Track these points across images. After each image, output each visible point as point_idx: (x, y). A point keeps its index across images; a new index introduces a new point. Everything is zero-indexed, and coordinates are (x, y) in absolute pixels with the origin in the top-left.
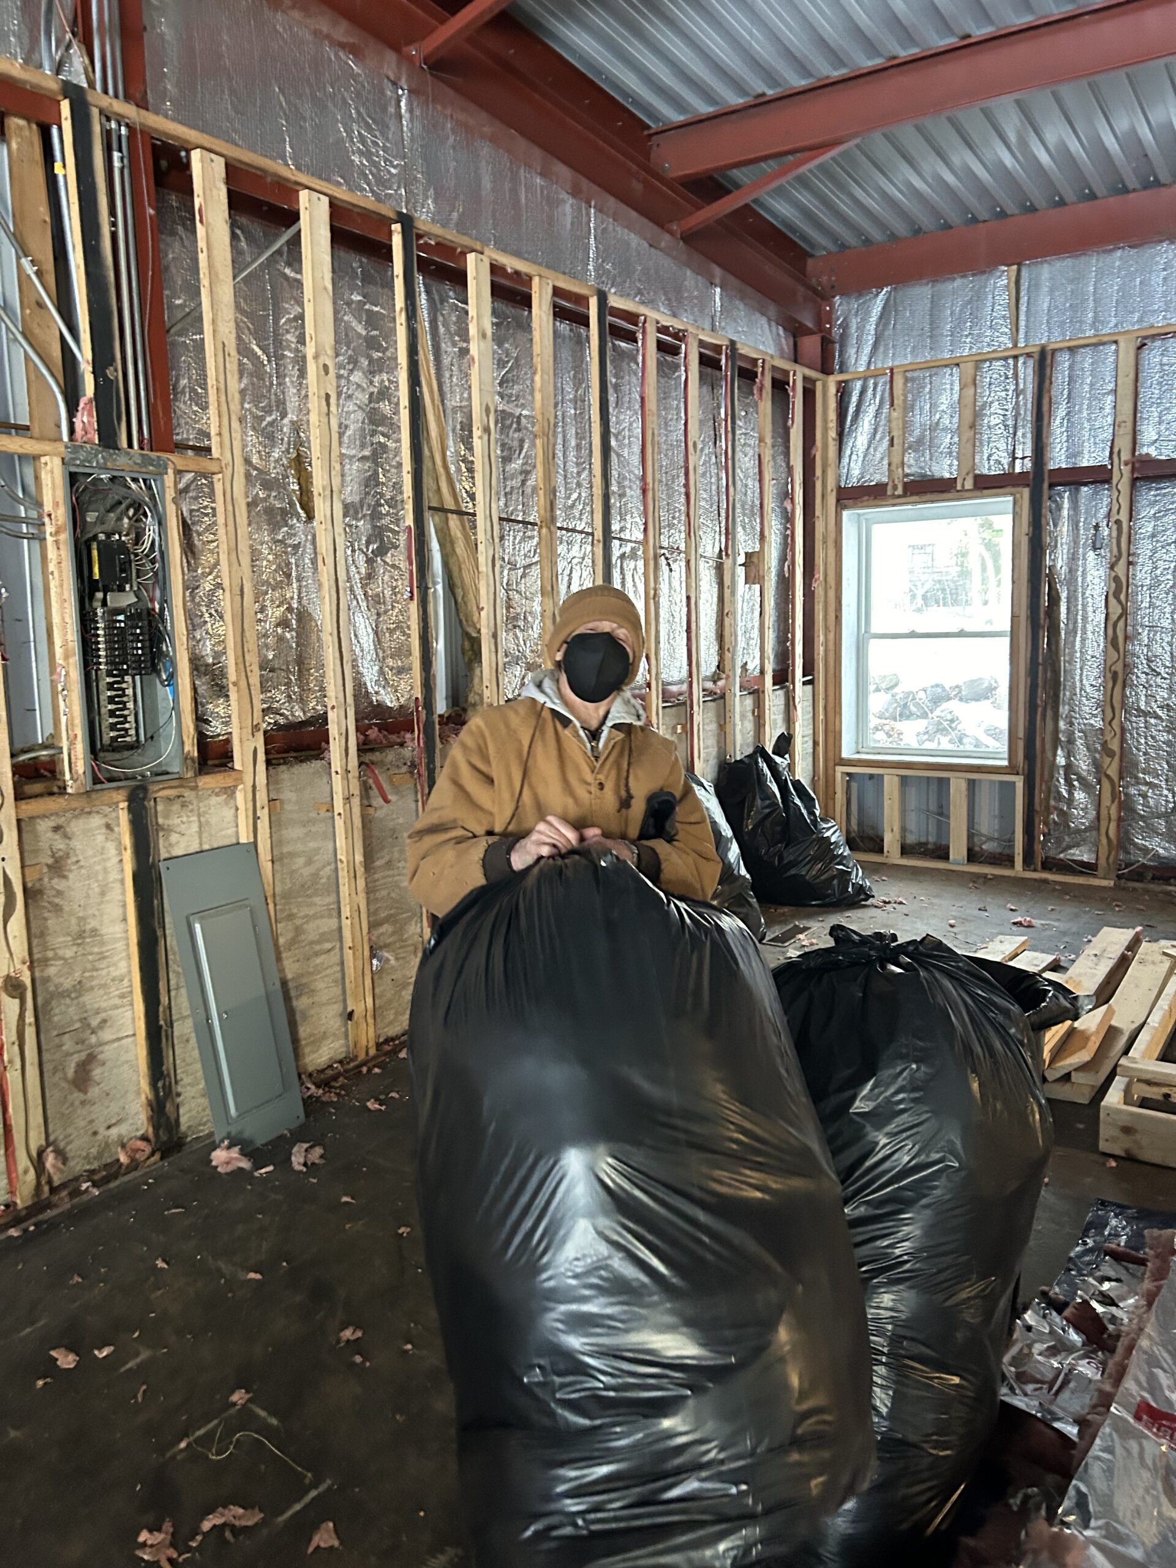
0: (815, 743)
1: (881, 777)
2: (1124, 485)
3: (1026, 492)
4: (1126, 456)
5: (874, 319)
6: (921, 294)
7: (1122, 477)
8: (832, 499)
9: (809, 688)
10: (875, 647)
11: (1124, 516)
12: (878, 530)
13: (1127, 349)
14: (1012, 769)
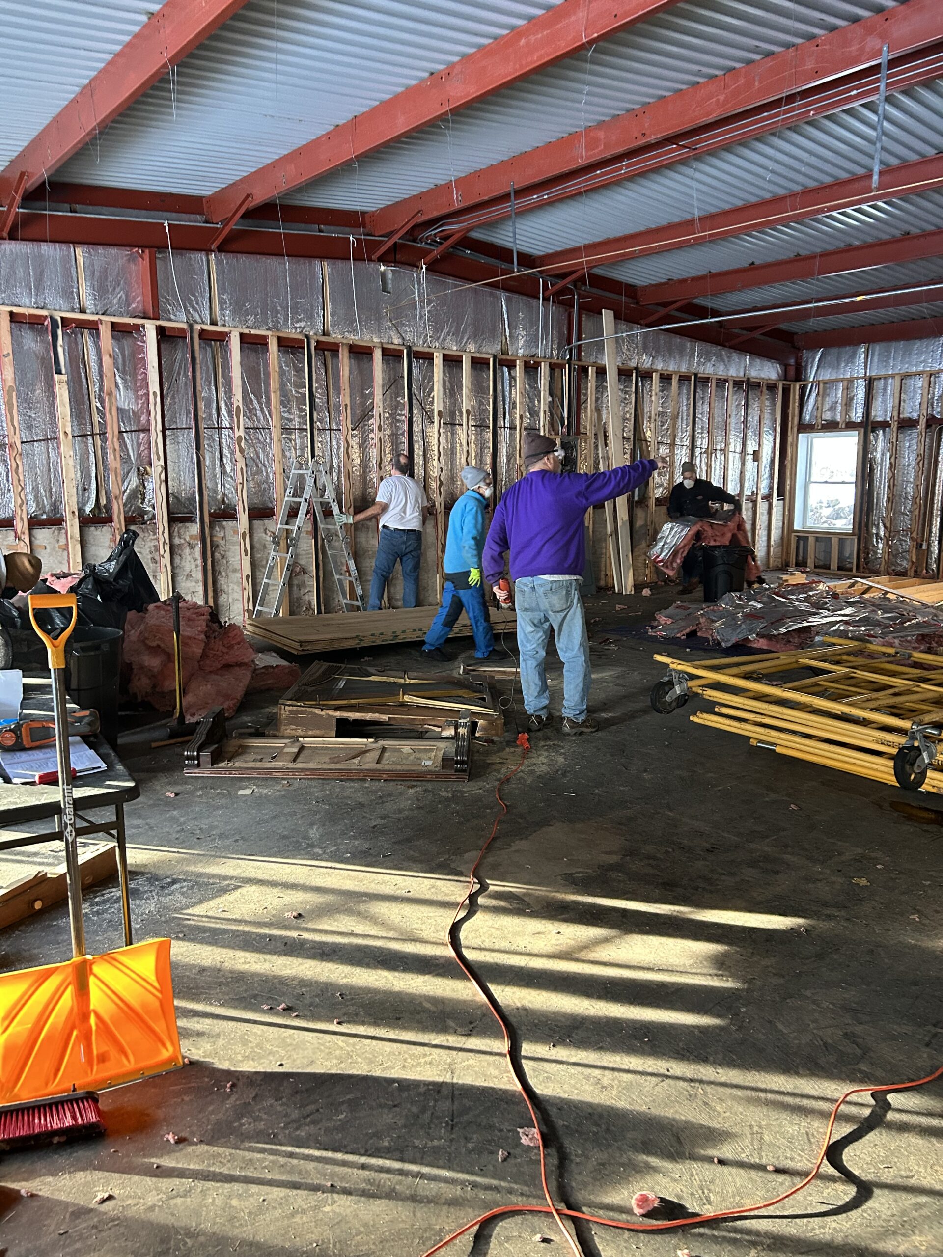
0: (784, 523)
1: (808, 537)
2: (895, 429)
3: (863, 430)
4: (896, 418)
5: (817, 359)
6: (834, 351)
7: (895, 426)
8: (795, 429)
9: (781, 502)
10: (813, 488)
11: (894, 441)
12: (815, 440)
13: (898, 379)
14: (853, 534)
